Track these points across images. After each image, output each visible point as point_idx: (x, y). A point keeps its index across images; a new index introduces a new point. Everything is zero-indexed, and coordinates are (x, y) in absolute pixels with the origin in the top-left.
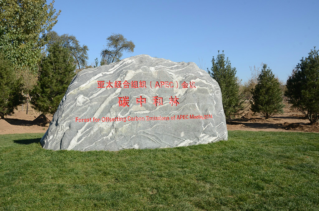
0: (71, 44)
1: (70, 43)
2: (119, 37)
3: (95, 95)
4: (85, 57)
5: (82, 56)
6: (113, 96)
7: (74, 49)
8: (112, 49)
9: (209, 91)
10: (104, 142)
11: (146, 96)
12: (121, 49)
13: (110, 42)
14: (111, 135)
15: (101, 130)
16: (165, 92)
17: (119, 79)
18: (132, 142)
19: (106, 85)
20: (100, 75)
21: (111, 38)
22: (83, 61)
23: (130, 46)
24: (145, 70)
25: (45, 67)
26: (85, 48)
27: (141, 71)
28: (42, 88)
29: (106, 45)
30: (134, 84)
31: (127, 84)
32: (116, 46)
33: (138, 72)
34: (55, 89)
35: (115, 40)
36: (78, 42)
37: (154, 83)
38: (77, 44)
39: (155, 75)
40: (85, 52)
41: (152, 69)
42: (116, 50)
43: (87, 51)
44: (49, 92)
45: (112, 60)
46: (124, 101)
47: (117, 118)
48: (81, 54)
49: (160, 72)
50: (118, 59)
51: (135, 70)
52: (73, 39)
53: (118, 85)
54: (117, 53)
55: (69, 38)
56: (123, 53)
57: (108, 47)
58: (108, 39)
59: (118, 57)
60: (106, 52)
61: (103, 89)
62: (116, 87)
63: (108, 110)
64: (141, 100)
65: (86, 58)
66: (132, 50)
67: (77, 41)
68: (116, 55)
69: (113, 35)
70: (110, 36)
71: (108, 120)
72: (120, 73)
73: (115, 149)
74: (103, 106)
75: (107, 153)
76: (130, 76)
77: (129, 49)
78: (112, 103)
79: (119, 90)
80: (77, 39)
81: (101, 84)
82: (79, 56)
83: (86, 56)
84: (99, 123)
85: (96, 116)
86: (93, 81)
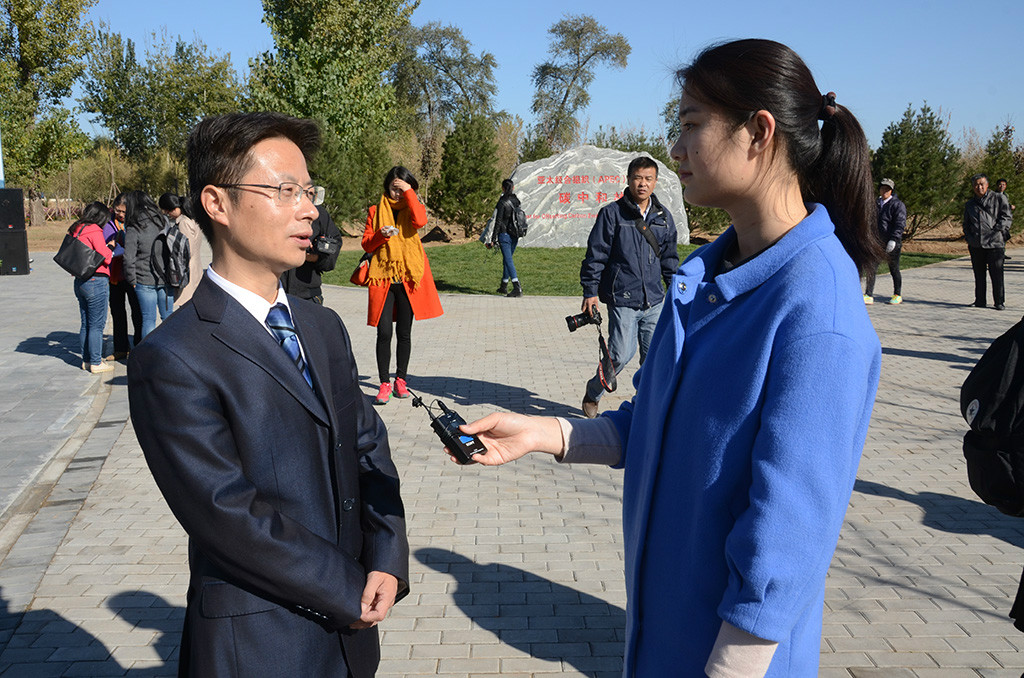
0: (450, 52)
1: (447, 48)
2: (582, 24)
3: (535, 192)
4: (489, 86)
5: (481, 84)
6: (553, 192)
7: (456, 63)
8: (564, 60)
9: (662, 186)
10: (543, 239)
11: (588, 192)
12: (591, 60)
13: (559, 40)
14: (551, 232)
15: (541, 227)
16: (610, 187)
17: (560, 174)
18: (573, 240)
19: (546, 181)
20: (541, 170)
21: (561, 29)
22: (483, 98)
23: (616, 50)
24: (588, 163)
25: (451, 150)
26: (487, 63)
27: (583, 164)
28: (447, 181)
29: (548, 49)
30: (576, 179)
31: (569, 179)
32: (576, 52)
33: (580, 166)
34: (468, 183)
35: (573, 34)
36: (468, 45)
37: (597, 178)
38: (465, 50)
39: (599, 169)
40: (488, 74)
41: (596, 162)
42: (576, 62)
43: (492, 68)
44: (458, 189)
45: (564, 93)
46: (565, 198)
47: (557, 215)
48: (476, 78)
49: (605, 165)
50: (580, 89)
51: (577, 164)
52: (453, 34)
53: (559, 180)
54: (577, 71)
55: (445, 33)
56: (594, 70)
57: (551, 56)
58: (553, 31)
59: (580, 84)
60: (545, 71)
61: (544, 185)
62: (557, 183)
63: (548, 207)
64: (583, 197)
65: (492, 89)
66: (623, 62)
67: (464, 42)
68: (574, 79)
69: (565, 19)
70: (557, 22)
71: (548, 217)
72: (561, 167)
73: (555, 246)
74: (543, 202)
75: (547, 249)
76: (571, 170)
77: (613, 59)
78: (552, 199)
79: (560, 186)
80: (465, 35)
81: (541, 180)
82: (471, 83)
83: (490, 83)
84: (539, 220)
85: (536, 213)
86: (533, 176)
